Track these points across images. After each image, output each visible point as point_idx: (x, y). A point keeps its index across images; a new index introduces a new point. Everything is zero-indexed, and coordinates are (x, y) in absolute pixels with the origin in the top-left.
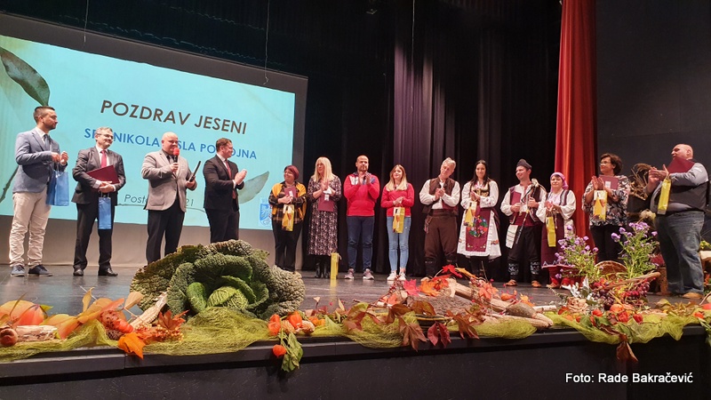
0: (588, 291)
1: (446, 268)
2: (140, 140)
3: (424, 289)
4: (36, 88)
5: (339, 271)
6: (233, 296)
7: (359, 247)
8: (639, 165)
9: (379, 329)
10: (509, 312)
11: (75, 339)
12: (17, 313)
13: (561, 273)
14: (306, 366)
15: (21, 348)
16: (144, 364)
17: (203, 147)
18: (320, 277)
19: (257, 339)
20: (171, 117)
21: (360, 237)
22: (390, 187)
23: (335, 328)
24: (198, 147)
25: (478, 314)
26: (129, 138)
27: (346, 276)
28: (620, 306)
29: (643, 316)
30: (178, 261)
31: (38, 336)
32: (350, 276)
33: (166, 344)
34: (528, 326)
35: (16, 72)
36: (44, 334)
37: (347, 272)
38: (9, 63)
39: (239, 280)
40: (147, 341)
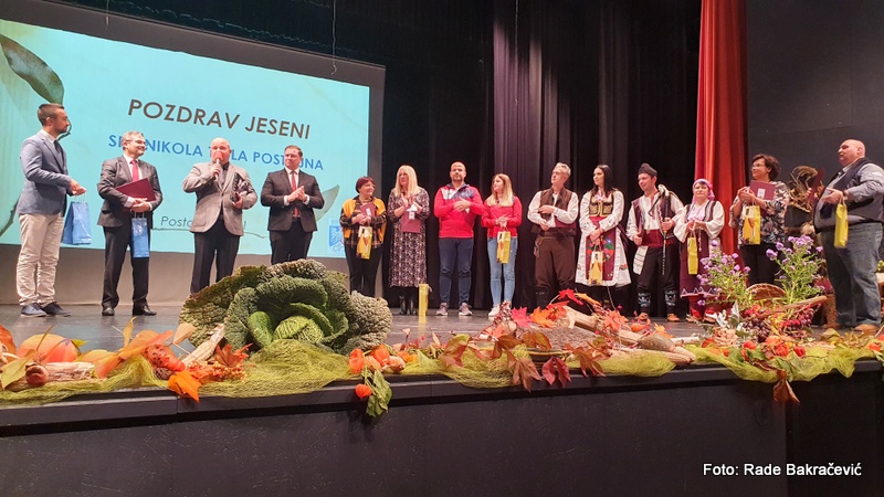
0: (738, 320)
1: (564, 293)
2: (178, 148)
3: (537, 320)
4: (46, 85)
5: (429, 308)
6: (305, 328)
7: (454, 276)
8: (801, 168)
9: (483, 366)
10: (640, 345)
11: (116, 379)
12: (44, 349)
14: (396, 409)
15: (52, 389)
16: (200, 408)
17: (256, 155)
18: (405, 313)
19: (336, 377)
20: (215, 119)
21: (455, 263)
22: (491, 201)
23: (430, 365)
24: (250, 156)
25: (604, 348)
26: (165, 146)
27: (438, 312)
28: (777, 338)
29: (806, 348)
30: (236, 285)
31: (73, 374)
32: (442, 311)
33: (226, 384)
34: (665, 362)
35: (21, 65)
36: (79, 373)
37: (438, 308)
38: (12, 55)
39: (312, 308)
40: (203, 380)
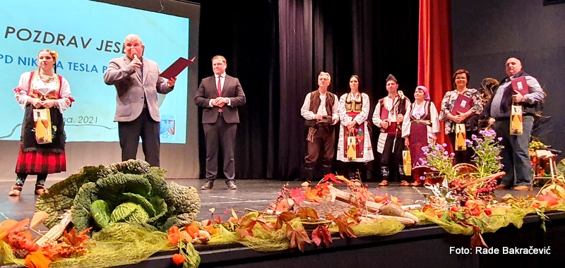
0: (447, 190)
3: (309, 196)
6: (135, 211)
8: (487, 79)
9: (269, 235)
13: (424, 175)
19: (158, 249)
20: (73, 42)
23: (230, 236)
24: (100, 69)
26: (34, 61)
28: (474, 202)
29: (492, 209)
30: (80, 181)
33: (72, 259)
34: (398, 224)
39: (139, 196)
40: (53, 258)
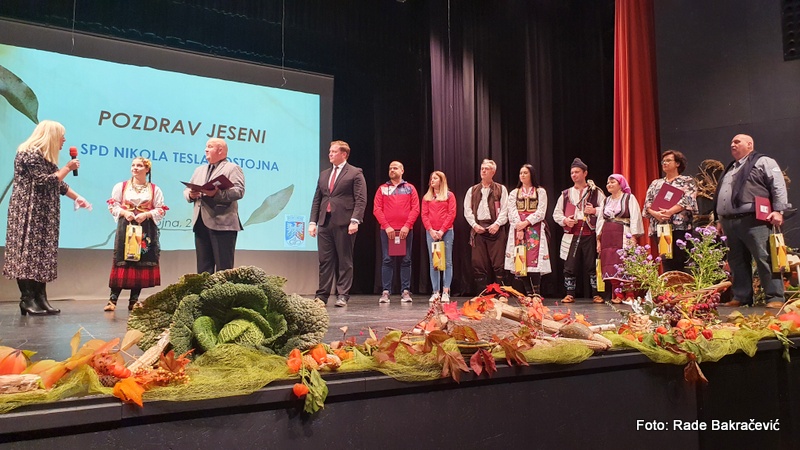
0: (651, 306)
1: (491, 287)
3: (466, 312)
6: (247, 330)
8: (707, 161)
9: (415, 360)
14: (332, 406)
16: (145, 413)
19: (275, 377)
23: (365, 362)
27: (382, 300)
28: (688, 321)
29: (713, 331)
30: (181, 293)
31: (19, 386)
32: (385, 299)
33: (170, 388)
34: (584, 349)
36: (25, 385)
37: (381, 295)
39: (252, 311)
40: (147, 386)
